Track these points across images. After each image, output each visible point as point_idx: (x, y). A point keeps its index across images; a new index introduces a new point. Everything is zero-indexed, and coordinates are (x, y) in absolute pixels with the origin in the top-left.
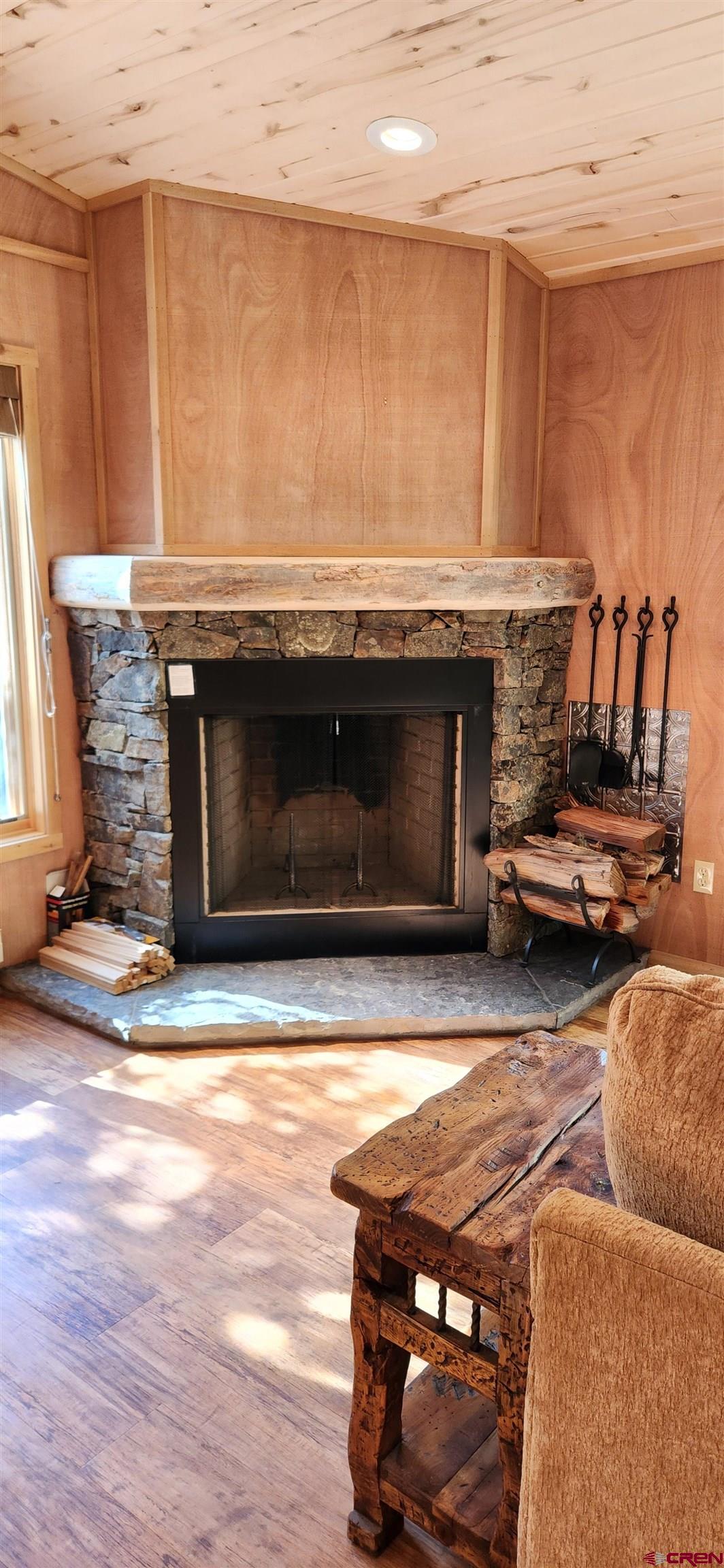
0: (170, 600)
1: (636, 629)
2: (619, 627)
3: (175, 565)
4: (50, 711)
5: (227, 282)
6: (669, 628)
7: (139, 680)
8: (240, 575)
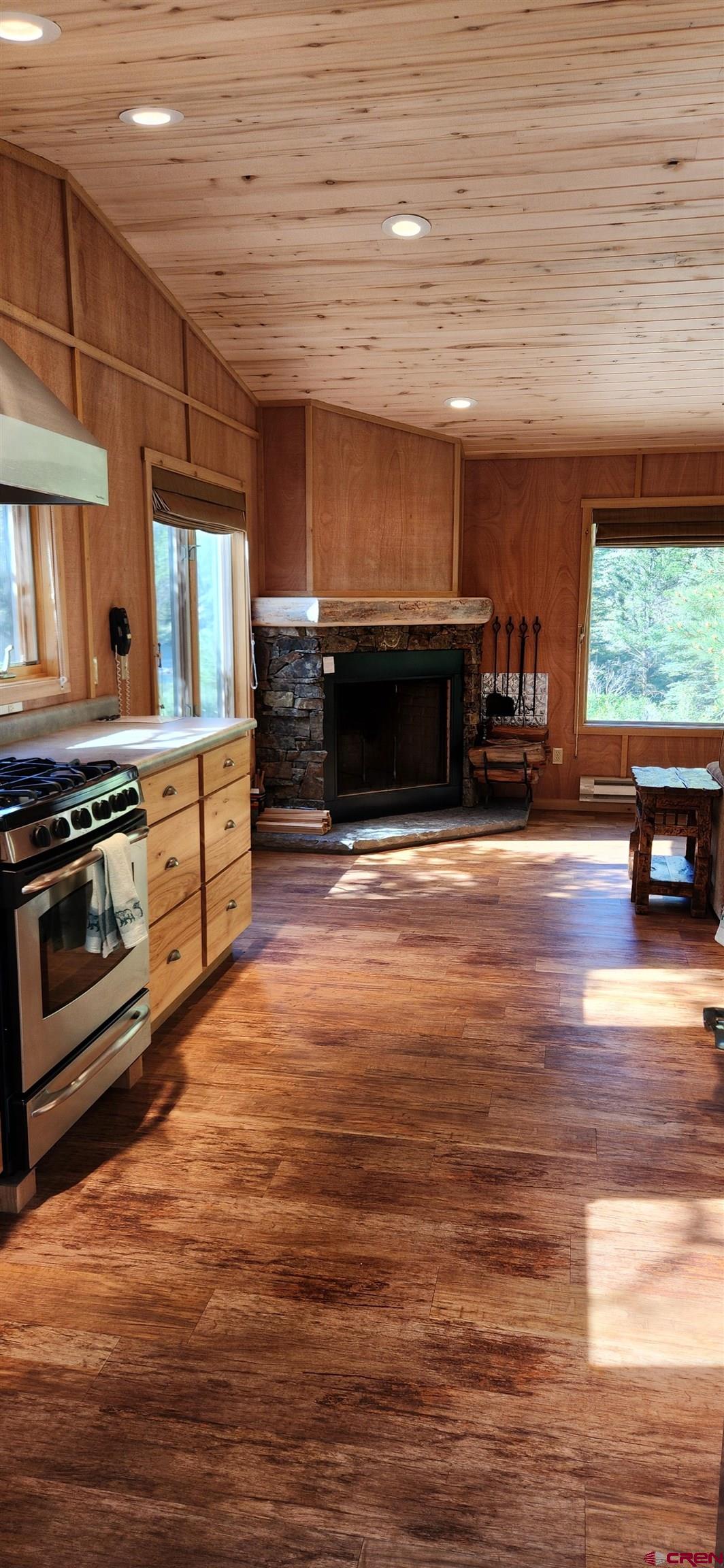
0: (336, 621)
1: (518, 633)
2: (509, 633)
3: (337, 602)
4: (255, 685)
5: (343, 453)
6: (536, 632)
7: (308, 666)
8: (367, 607)
